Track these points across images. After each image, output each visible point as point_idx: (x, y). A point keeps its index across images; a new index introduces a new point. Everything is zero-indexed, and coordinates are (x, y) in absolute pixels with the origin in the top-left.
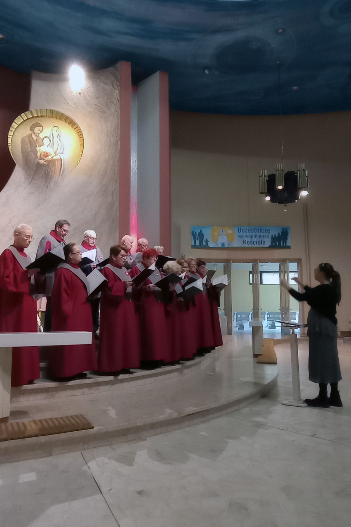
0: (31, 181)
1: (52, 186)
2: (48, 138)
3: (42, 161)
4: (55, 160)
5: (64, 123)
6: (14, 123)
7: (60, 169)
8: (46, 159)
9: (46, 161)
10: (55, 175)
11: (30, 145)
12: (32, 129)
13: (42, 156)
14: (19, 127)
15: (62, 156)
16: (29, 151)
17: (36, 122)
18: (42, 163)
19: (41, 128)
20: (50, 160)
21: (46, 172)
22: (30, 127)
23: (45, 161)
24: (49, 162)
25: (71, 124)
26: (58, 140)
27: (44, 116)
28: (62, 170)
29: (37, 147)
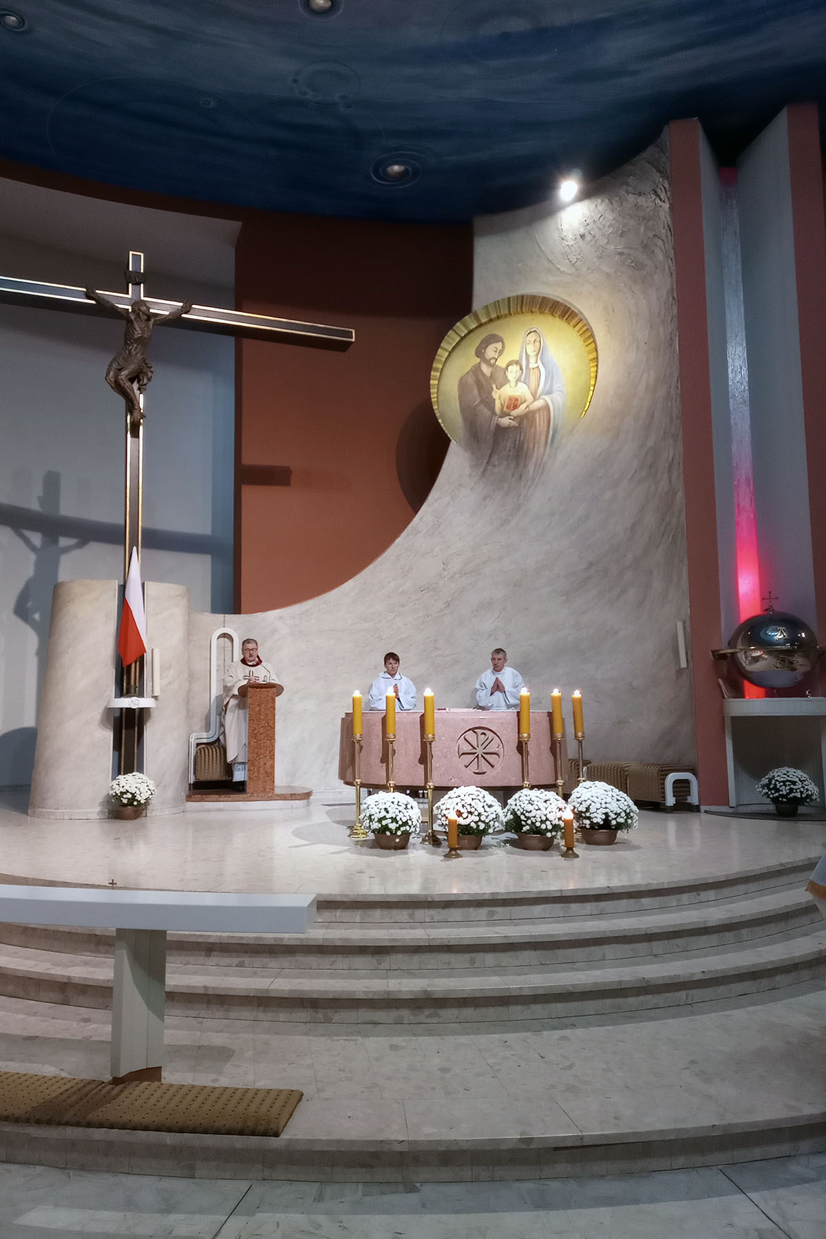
0: (485, 470)
1: (530, 473)
2: (517, 363)
3: (505, 421)
4: (534, 412)
5: (550, 318)
6: (440, 351)
7: (546, 429)
8: (515, 413)
9: (515, 417)
10: (536, 447)
11: (479, 390)
12: (480, 353)
13: (505, 409)
14: (454, 354)
15: (547, 398)
16: (476, 403)
17: (487, 335)
18: (506, 426)
19: (499, 345)
20: (525, 412)
21: (515, 443)
22: (477, 349)
23: (512, 418)
24: (521, 419)
25: (565, 318)
26: (539, 363)
27: (506, 316)
28: (551, 433)
29: (493, 390)
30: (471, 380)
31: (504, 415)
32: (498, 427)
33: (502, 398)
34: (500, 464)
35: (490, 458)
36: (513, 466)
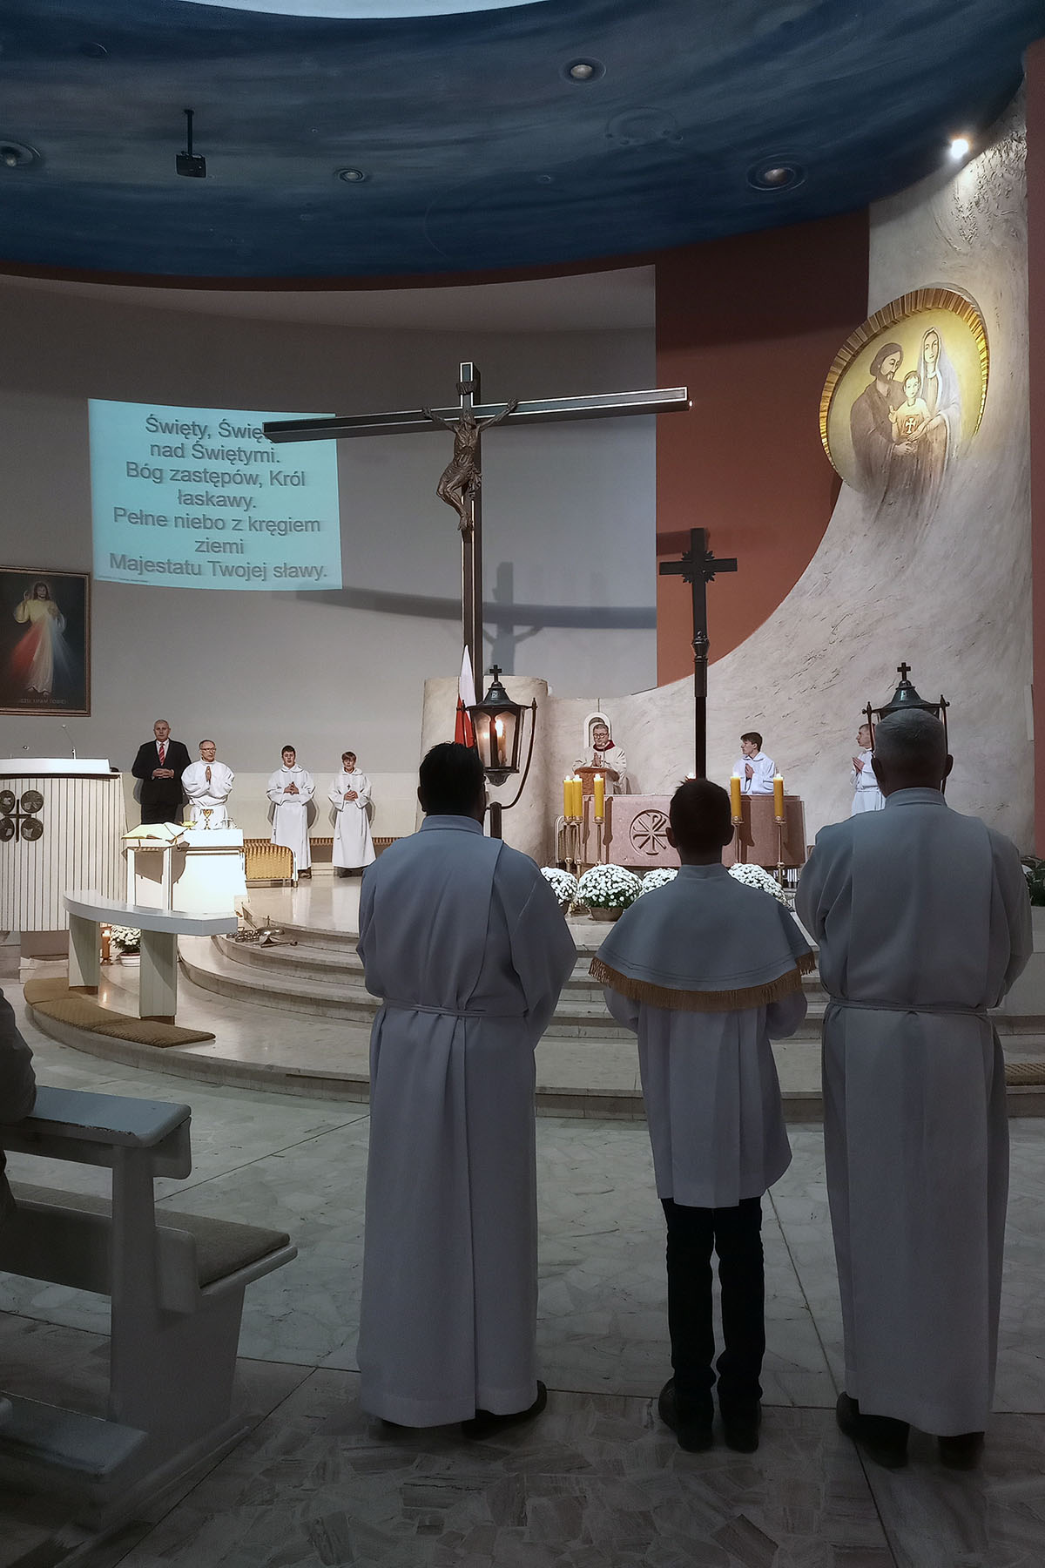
1: (927, 508)
3: (902, 448)
4: (931, 431)
5: (945, 312)
8: (912, 437)
9: (913, 443)
10: (932, 476)
11: (874, 415)
12: (875, 370)
13: (903, 433)
14: (846, 376)
15: (946, 414)
16: (871, 431)
17: (881, 346)
18: (904, 454)
19: (896, 356)
20: (922, 434)
22: (872, 365)
23: (910, 443)
24: (920, 442)
26: (938, 371)
27: (900, 320)
28: (947, 457)
29: (890, 412)
30: (864, 405)
31: (901, 439)
32: (894, 457)
33: (899, 420)
35: (885, 496)
36: (909, 502)
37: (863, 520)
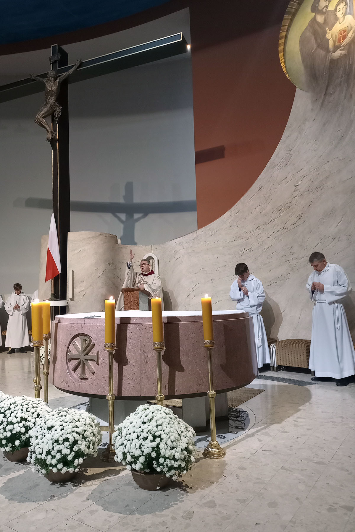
8: (344, 43)
13: (337, 44)
18: (338, 57)
21: (346, 68)
29: (326, 33)
31: (336, 48)
32: (332, 61)
33: (334, 36)
34: (335, 92)
35: (326, 90)
36: (344, 89)
37: (312, 109)
